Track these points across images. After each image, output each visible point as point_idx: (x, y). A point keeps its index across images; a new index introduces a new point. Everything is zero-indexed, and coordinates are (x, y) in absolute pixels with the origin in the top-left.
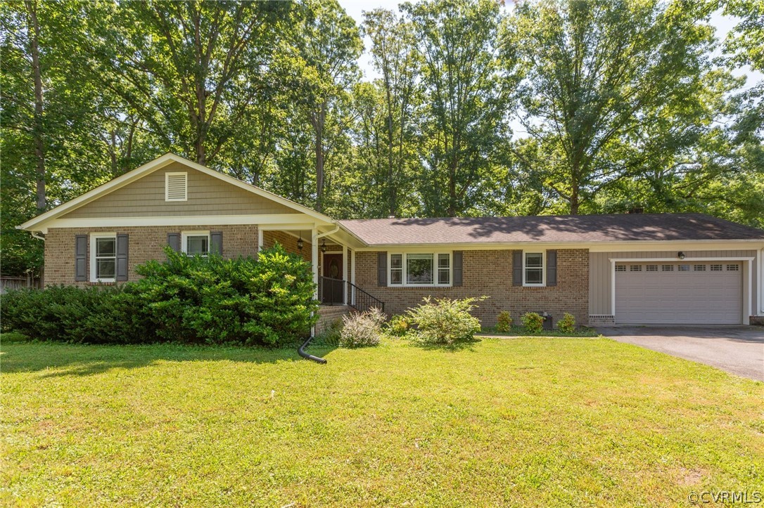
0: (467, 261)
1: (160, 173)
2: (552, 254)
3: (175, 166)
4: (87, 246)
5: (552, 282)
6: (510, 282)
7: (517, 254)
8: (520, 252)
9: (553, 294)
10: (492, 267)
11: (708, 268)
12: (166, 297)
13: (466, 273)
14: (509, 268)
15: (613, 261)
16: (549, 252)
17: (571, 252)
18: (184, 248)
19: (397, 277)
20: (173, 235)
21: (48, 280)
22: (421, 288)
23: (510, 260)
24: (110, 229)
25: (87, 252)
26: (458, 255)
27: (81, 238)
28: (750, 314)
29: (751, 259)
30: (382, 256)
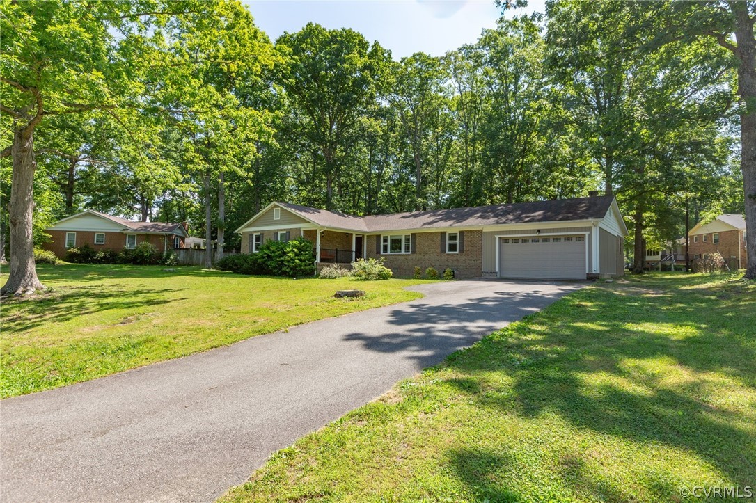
0: (418, 239)
1: (272, 209)
2: (462, 233)
3: (276, 206)
4: (252, 238)
5: (462, 251)
6: (439, 251)
7: (443, 234)
8: (445, 233)
9: (462, 258)
10: (430, 242)
11: (563, 240)
12: (264, 258)
13: (417, 246)
14: (439, 242)
15: (497, 237)
16: (460, 232)
17: (472, 232)
18: (279, 239)
19: (385, 249)
20: (276, 233)
21: (242, 252)
22: (395, 255)
23: (439, 238)
24: (258, 231)
25: (252, 241)
26: (413, 235)
27: (251, 235)
28: (587, 272)
29: (587, 233)
30: (378, 237)
